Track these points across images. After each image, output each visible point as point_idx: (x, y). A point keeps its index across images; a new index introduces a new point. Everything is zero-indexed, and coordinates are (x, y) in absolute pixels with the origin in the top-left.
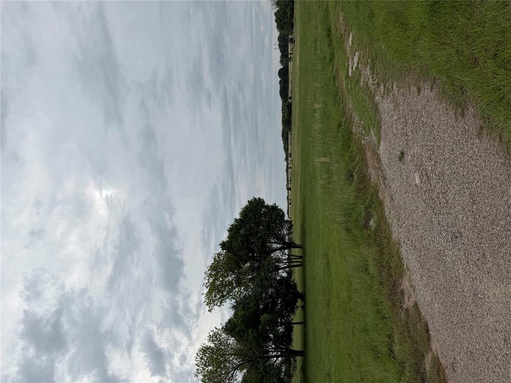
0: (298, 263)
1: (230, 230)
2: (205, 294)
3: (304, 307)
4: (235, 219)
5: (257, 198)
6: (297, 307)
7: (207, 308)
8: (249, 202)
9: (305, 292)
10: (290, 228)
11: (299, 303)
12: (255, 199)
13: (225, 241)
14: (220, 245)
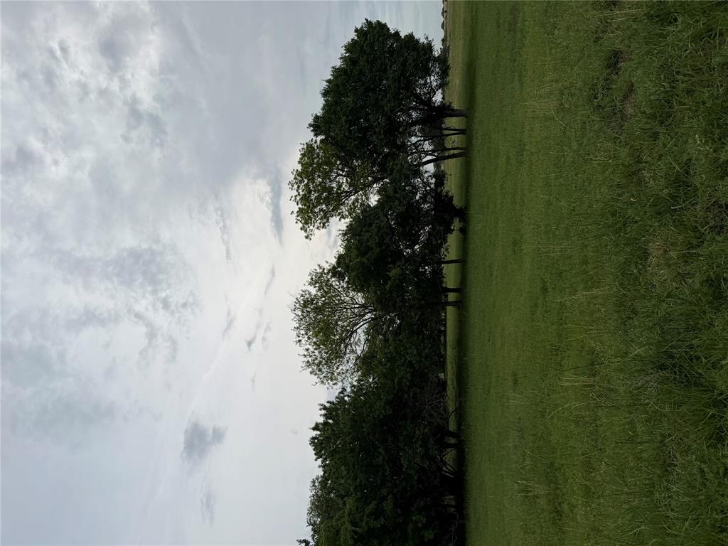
0: (455, 152)
1: (326, 93)
2: (295, 212)
3: (464, 231)
4: (333, 68)
5: (374, 21)
6: (453, 230)
7: (303, 234)
8: (356, 31)
9: (465, 208)
10: (444, 73)
11: (456, 224)
12: (369, 23)
13: (319, 114)
14: (310, 125)
